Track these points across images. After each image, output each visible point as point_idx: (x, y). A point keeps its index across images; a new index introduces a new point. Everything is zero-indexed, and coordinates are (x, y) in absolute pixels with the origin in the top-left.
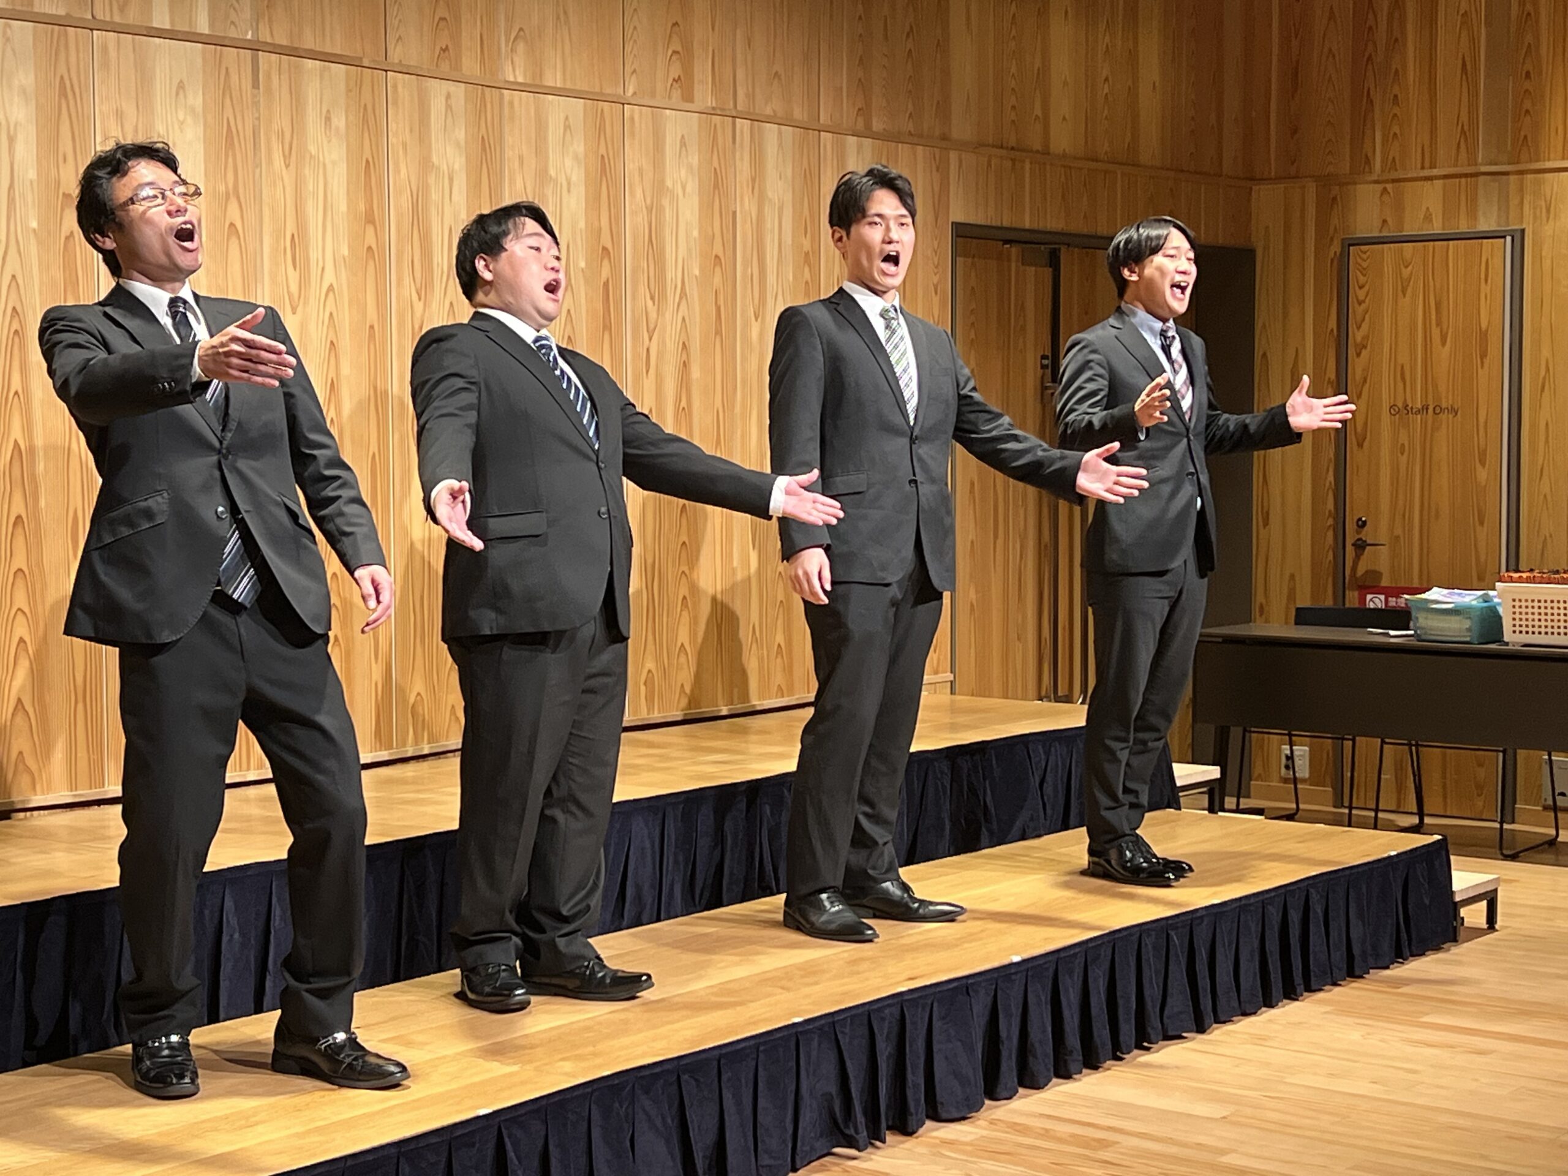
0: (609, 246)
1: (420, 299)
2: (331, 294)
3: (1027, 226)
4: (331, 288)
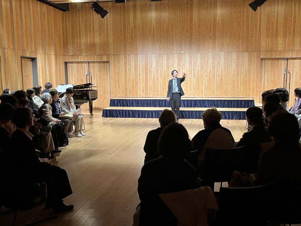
0: (214, 63)
1: (195, 68)
3: (273, 57)
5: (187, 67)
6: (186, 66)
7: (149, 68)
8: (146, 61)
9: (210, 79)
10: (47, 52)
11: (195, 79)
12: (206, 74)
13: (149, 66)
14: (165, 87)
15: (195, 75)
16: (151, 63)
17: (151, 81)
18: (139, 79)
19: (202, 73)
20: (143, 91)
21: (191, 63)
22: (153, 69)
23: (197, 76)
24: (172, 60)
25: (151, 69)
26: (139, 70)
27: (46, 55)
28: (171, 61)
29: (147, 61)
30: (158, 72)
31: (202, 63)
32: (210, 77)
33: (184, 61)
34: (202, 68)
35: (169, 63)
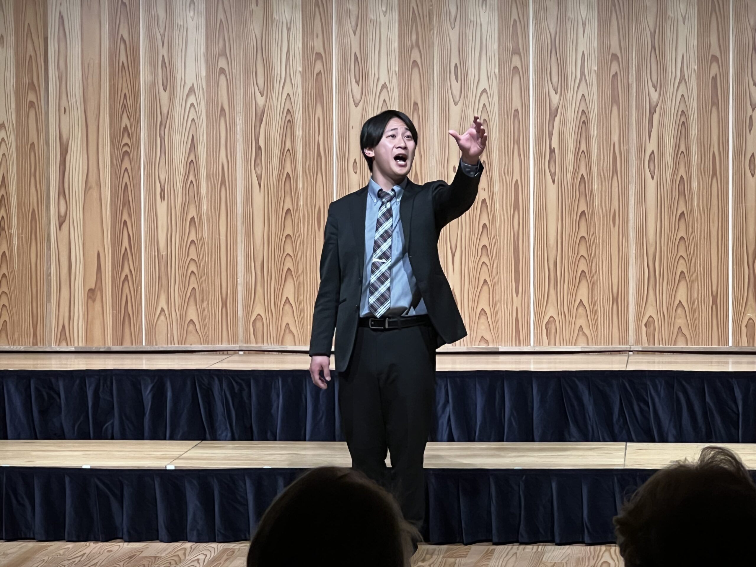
0: (718, 55)
1: (556, 94)
2: (484, 94)
4: (484, 91)
5: (484, 84)
6: (472, 73)
7: (152, 89)
8: (124, 32)
9: (682, 193)
11: (552, 190)
12: (652, 146)
13: (144, 77)
14: (289, 264)
15: (552, 151)
16: (163, 51)
17: (162, 208)
18: (62, 192)
19: (615, 138)
20: (91, 294)
21: (516, 52)
22: (179, 98)
23: (576, 170)
24: (349, 26)
25: (164, 96)
26: (63, 110)
28: (342, 35)
29: (134, 28)
30: (231, 129)
31: (615, 48)
32: (682, 172)
33: (454, 35)
34: (615, 100)
35: (327, 47)
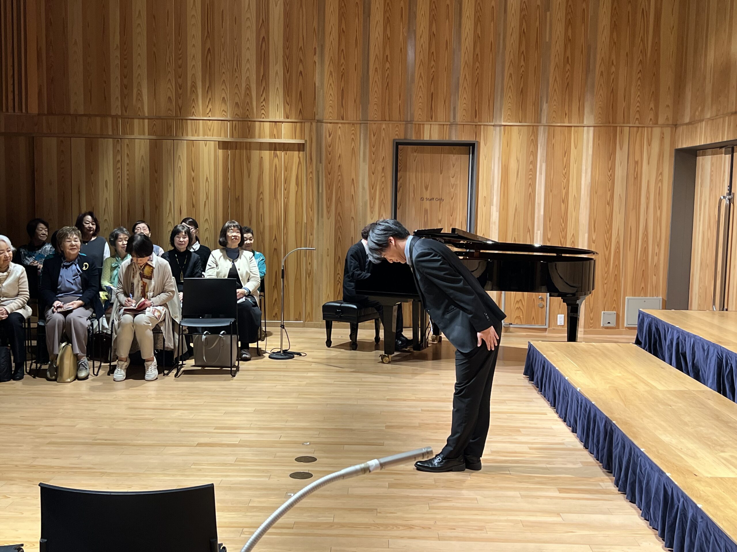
10: (544, 121)
27: (541, 129)
